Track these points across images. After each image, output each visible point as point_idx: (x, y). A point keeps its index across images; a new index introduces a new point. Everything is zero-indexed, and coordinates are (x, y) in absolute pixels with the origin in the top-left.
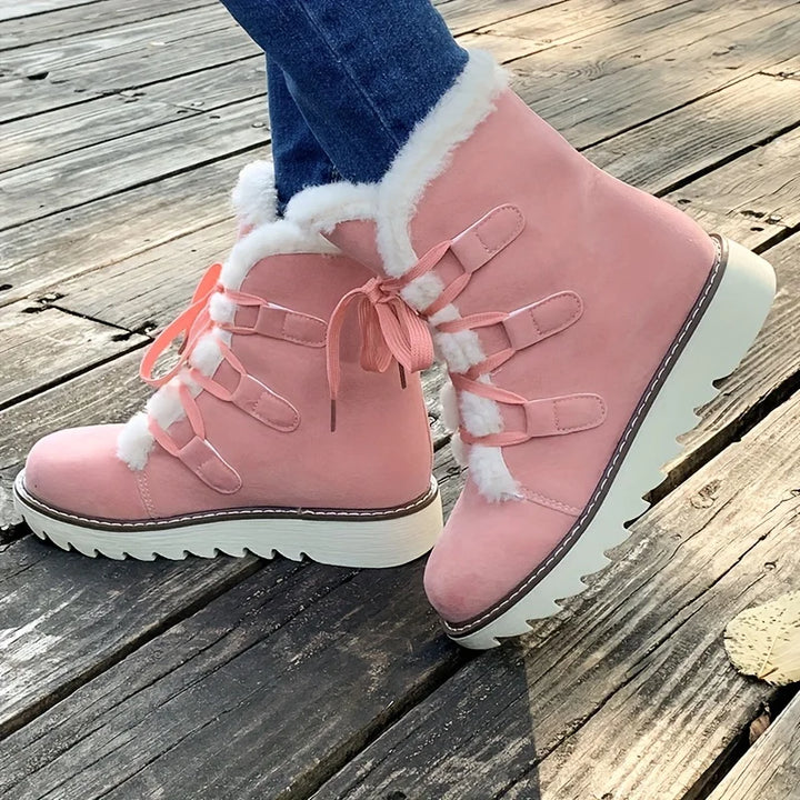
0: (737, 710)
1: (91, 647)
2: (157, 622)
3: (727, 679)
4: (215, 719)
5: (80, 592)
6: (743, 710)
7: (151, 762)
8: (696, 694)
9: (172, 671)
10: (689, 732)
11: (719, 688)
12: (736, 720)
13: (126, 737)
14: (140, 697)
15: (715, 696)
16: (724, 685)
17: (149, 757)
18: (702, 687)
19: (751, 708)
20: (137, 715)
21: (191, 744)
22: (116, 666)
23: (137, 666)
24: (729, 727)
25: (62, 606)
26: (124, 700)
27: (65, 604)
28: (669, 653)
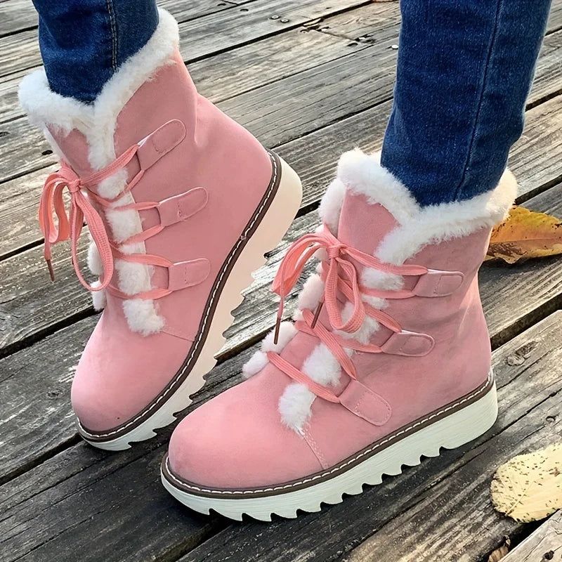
0: (483, 541)
1: (21, 452)
2: (73, 435)
3: (484, 514)
4: (91, 518)
5: (27, 407)
6: (488, 541)
7: (35, 548)
8: (456, 525)
9: (72, 476)
10: (439, 556)
11: (476, 521)
12: (479, 549)
13: (23, 527)
14: (43, 496)
15: (469, 528)
16: (480, 519)
17: (35, 544)
18: (463, 519)
19: (495, 540)
20: (37, 509)
21: (67, 536)
22: (34, 469)
23: (49, 470)
24: (473, 555)
25: (11, 417)
26: (32, 497)
27: (14, 416)
28: (446, 488)
